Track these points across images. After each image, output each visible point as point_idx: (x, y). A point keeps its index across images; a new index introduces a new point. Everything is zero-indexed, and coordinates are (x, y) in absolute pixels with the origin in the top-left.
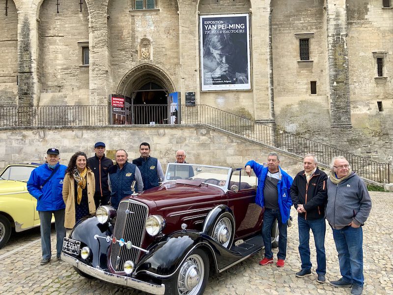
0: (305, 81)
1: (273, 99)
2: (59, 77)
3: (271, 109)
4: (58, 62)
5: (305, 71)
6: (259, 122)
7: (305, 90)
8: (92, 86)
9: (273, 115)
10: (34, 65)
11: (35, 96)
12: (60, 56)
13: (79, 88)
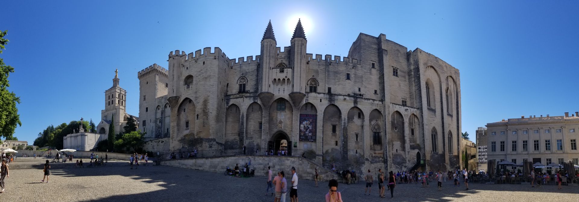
0: (333, 141)
1: (323, 147)
2: (252, 134)
3: (322, 151)
4: (252, 128)
5: (334, 137)
6: (318, 155)
7: (333, 144)
8: (262, 138)
9: (323, 153)
10: (245, 130)
11: (244, 141)
12: (252, 126)
13: (258, 138)
